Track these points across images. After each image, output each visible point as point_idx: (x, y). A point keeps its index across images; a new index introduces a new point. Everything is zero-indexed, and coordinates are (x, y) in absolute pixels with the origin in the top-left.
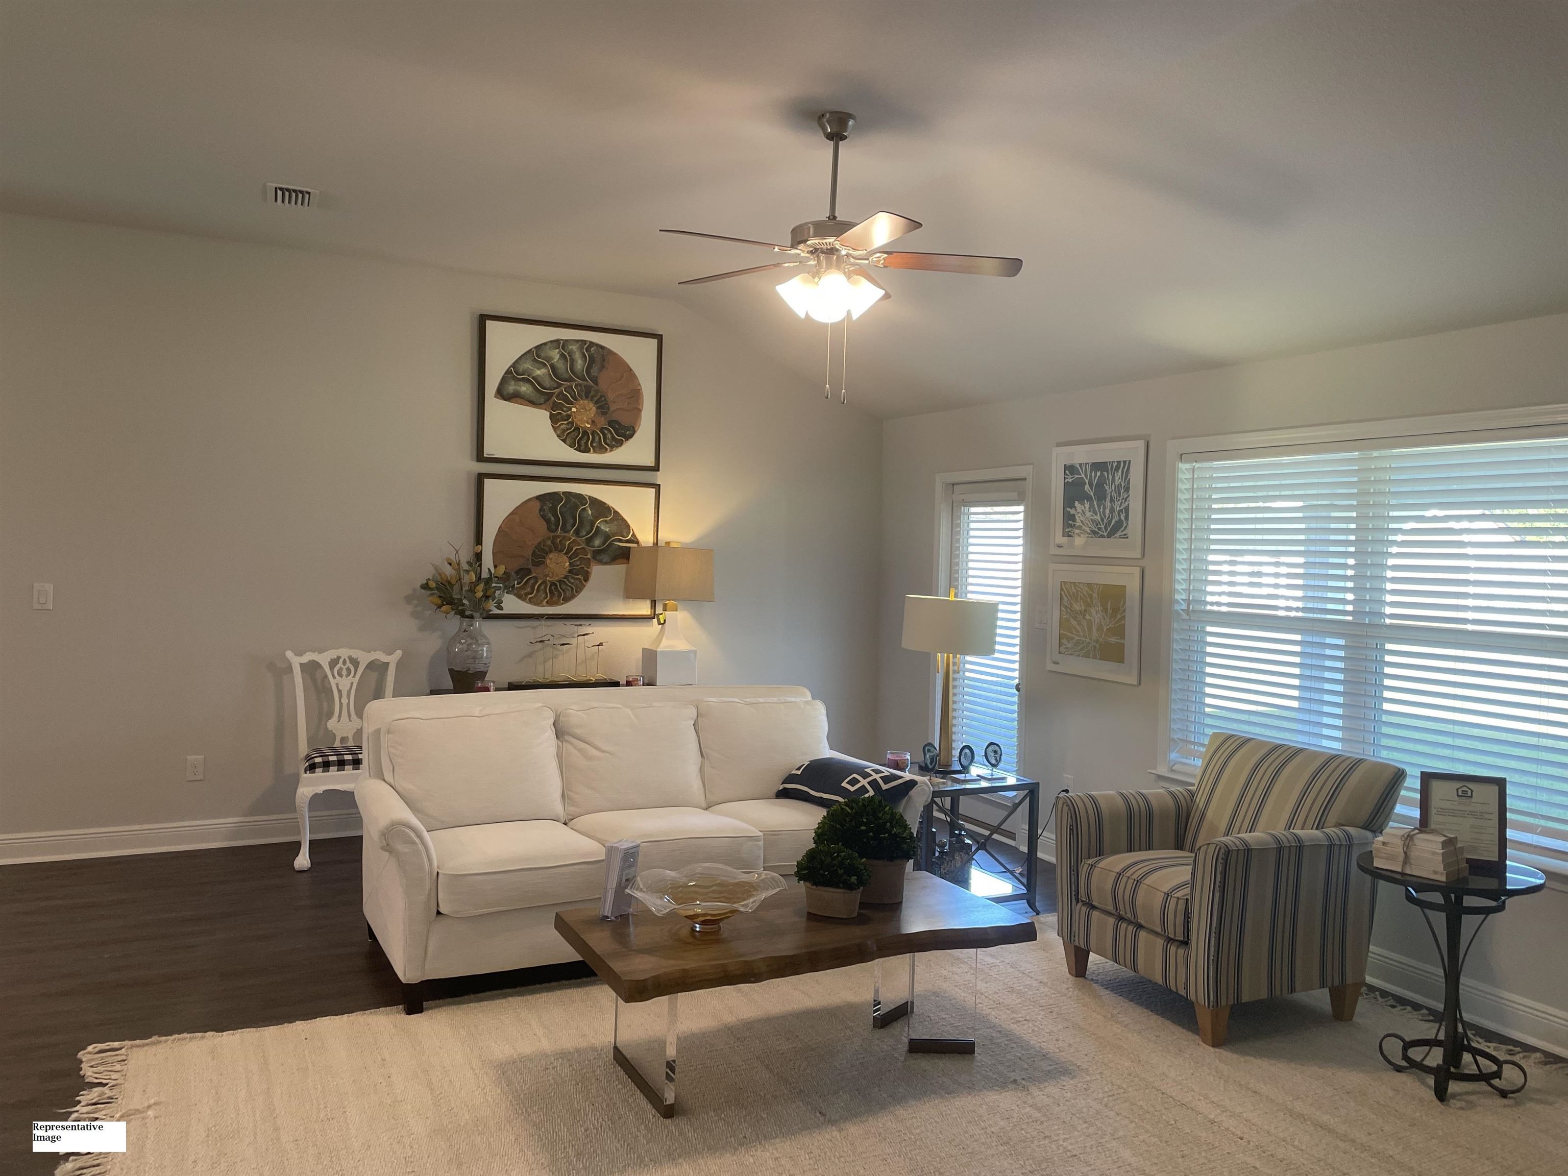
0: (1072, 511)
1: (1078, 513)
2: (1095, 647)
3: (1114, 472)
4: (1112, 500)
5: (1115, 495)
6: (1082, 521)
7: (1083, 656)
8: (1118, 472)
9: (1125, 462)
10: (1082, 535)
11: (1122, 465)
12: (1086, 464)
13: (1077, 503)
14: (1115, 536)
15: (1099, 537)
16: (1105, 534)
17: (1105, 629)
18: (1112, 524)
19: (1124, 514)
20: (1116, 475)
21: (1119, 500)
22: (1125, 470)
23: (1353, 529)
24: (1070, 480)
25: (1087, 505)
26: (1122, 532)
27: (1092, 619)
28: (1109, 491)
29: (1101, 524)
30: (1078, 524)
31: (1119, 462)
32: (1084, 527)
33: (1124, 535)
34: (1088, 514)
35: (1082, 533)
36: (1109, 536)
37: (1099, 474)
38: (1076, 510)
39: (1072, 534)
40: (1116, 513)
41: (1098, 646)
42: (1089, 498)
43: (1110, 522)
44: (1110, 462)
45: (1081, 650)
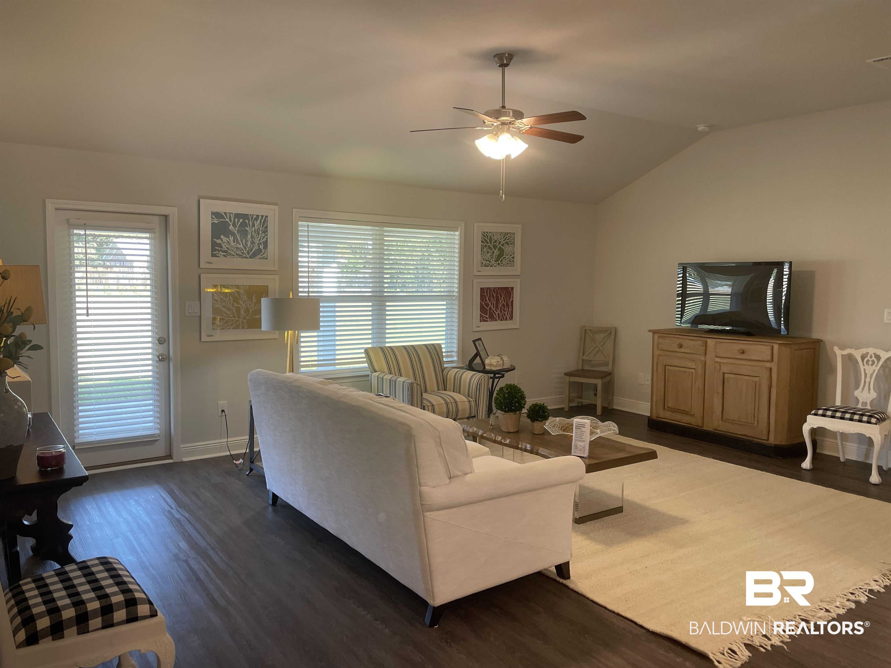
0: (219, 241)
1: (224, 242)
2: (243, 322)
3: (254, 221)
4: (252, 237)
5: (255, 234)
6: (227, 248)
7: (233, 329)
8: (257, 221)
9: (262, 216)
10: (228, 256)
11: (260, 217)
12: (230, 213)
13: (222, 237)
14: (256, 257)
15: (243, 258)
16: (248, 256)
17: (251, 311)
18: (253, 250)
19: (263, 246)
20: (255, 222)
21: (258, 237)
22: (262, 221)
23: (370, 258)
24: (216, 222)
25: (232, 239)
26: (261, 255)
27: (240, 306)
28: (250, 231)
29: (244, 250)
30: (224, 249)
31: (258, 216)
32: (229, 251)
33: (263, 257)
34: (232, 244)
35: (227, 255)
36: (251, 257)
37: (241, 220)
38: (222, 241)
39: (219, 255)
40: (256, 245)
41: (245, 321)
42: (233, 234)
43: (251, 250)
44: (250, 215)
45: (232, 325)
